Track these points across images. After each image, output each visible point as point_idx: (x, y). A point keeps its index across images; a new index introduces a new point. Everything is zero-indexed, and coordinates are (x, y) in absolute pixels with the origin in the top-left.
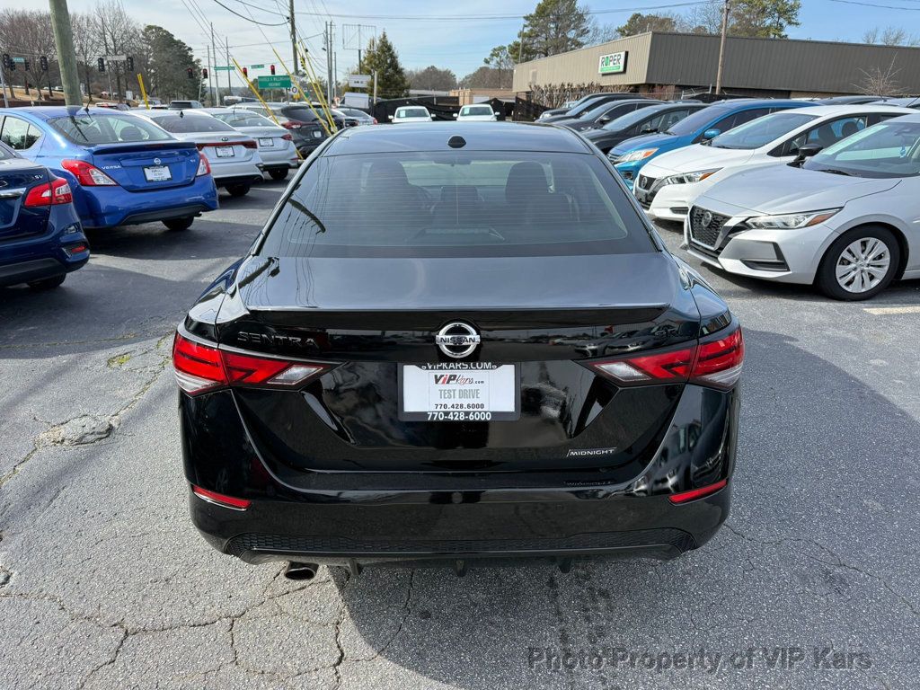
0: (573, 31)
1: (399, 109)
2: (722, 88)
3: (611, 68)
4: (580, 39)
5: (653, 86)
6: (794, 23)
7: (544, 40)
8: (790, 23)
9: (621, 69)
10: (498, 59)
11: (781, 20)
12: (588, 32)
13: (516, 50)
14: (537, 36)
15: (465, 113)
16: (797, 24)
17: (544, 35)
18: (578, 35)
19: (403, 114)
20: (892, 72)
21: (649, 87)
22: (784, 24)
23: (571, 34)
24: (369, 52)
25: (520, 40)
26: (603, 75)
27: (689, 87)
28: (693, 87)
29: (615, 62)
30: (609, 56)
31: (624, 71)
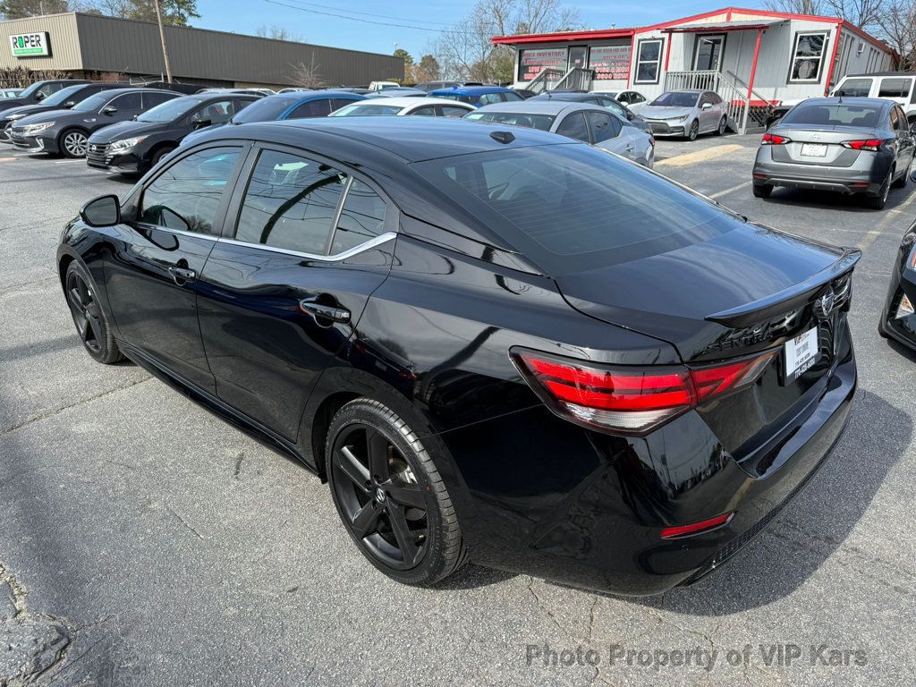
2: (173, 77)
3: (29, 50)
5: (91, 72)
6: (194, 15)
8: (191, 14)
9: (45, 52)
11: (182, 11)
16: (198, 16)
20: (314, 67)
21: (86, 73)
22: (186, 15)
26: (20, 58)
27: (138, 75)
28: (142, 75)
29: (33, 43)
30: (22, 36)
31: (50, 55)
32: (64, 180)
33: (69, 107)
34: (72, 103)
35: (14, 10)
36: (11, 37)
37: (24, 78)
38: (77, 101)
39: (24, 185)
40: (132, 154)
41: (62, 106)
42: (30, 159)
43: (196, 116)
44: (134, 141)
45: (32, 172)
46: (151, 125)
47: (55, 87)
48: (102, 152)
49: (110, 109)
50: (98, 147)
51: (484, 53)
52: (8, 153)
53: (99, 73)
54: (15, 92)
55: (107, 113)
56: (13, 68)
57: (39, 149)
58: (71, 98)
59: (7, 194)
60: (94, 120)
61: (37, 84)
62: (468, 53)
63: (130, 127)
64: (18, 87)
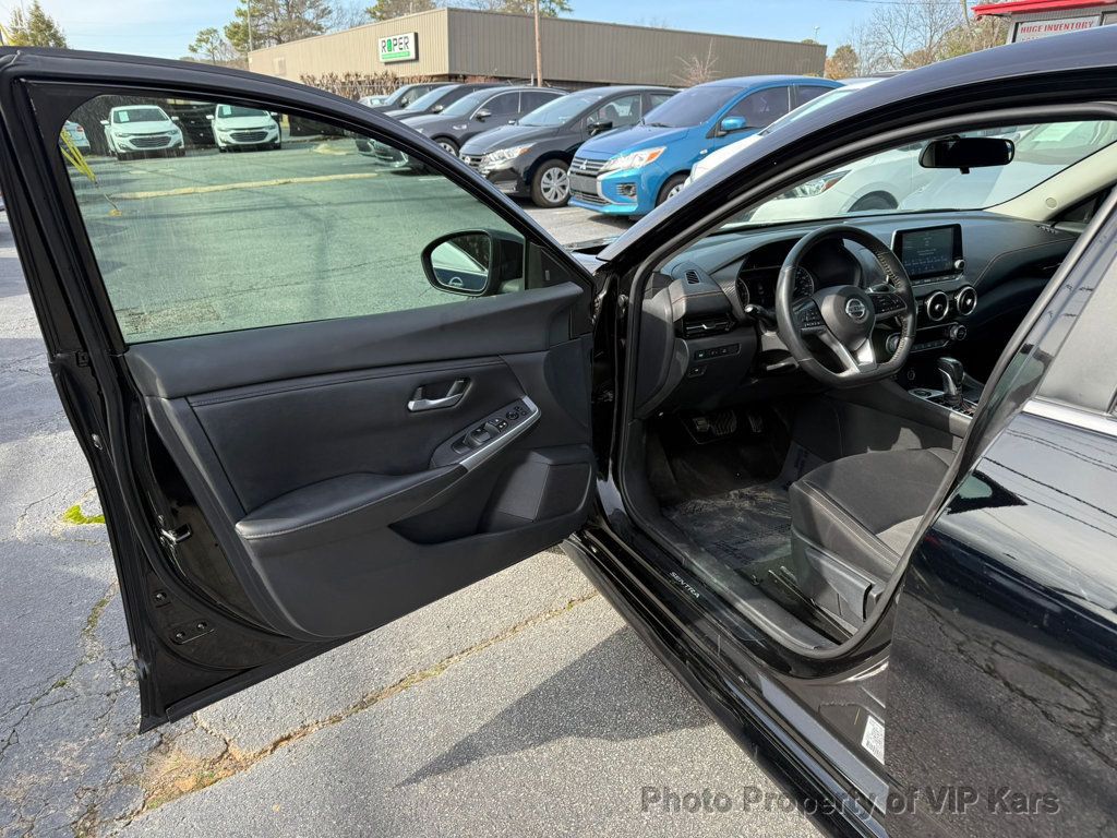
0: (310, 10)
1: (114, 110)
2: (544, 80)
3: (396, 54)
4: (322, 22)
5: (456, 77)
7: (272, 21)
8: (562, 9)
9: (413, 56)
10: (209, 46)
11: (554, 5)
12: (330, 12)
13: (236, 33)
14: (262, 15)
15: (225, 113)
16: (570, 10)
17: (271, 15)
18: (318, 16)
19: (124, 117)
20: (710, 61)
21: (451, 77)
22: (557, 10)
23: (309, 15)
24: (16, 30)
25: (240, 20)
26: (386, 63)
27: (505, 79)
28: (510, 78)
29: (402, 46)
30: (391, 38)
31: (417, 58)
32: (430, 202)
33: (437, 112)
34: (441, 107)
35: (384, 15)
36: (380, 41)
37: (389, 84)
38: (446, 106)
39: (385, 206)
40: (511, 169)
41: (430, 111)
42: (392, 176)
43: (591, 119)
44: (516, 152)
45: (394, 190)
46: (537, 129)
47: (421, 90)
48: (475, 165)
49: (484, 113)
50: (473, 160)
51: (932, 37)
52: (370, 168)
53: (465, 77)
54: (380, 100)
55: (480, 118)
56: (380, 73)
57: (403, 163)
58: (439, 102)
59: (367, 217)
60: (465, 127)
61: (402, 89)
62: (909, 38)
63: (512, 133)
64: (382, 93)
